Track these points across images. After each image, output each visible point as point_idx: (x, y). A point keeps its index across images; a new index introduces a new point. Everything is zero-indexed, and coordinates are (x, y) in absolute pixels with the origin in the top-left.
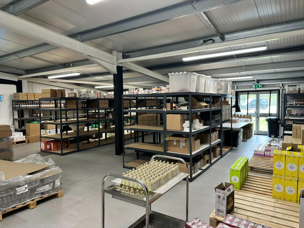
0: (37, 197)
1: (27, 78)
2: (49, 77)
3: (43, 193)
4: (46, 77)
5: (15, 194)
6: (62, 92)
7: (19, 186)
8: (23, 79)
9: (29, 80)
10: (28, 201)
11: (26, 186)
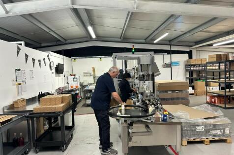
0: (210, 137)
1: (196, 48)
2: (214, 45)
3: (214, 136)
4: (211, 45)
5: (195, 130)
6: (227, 56)
7: (198, 126)
8: (193, 49)
9: (197, 49)
10: (204, 138)
11: (203, 127)
